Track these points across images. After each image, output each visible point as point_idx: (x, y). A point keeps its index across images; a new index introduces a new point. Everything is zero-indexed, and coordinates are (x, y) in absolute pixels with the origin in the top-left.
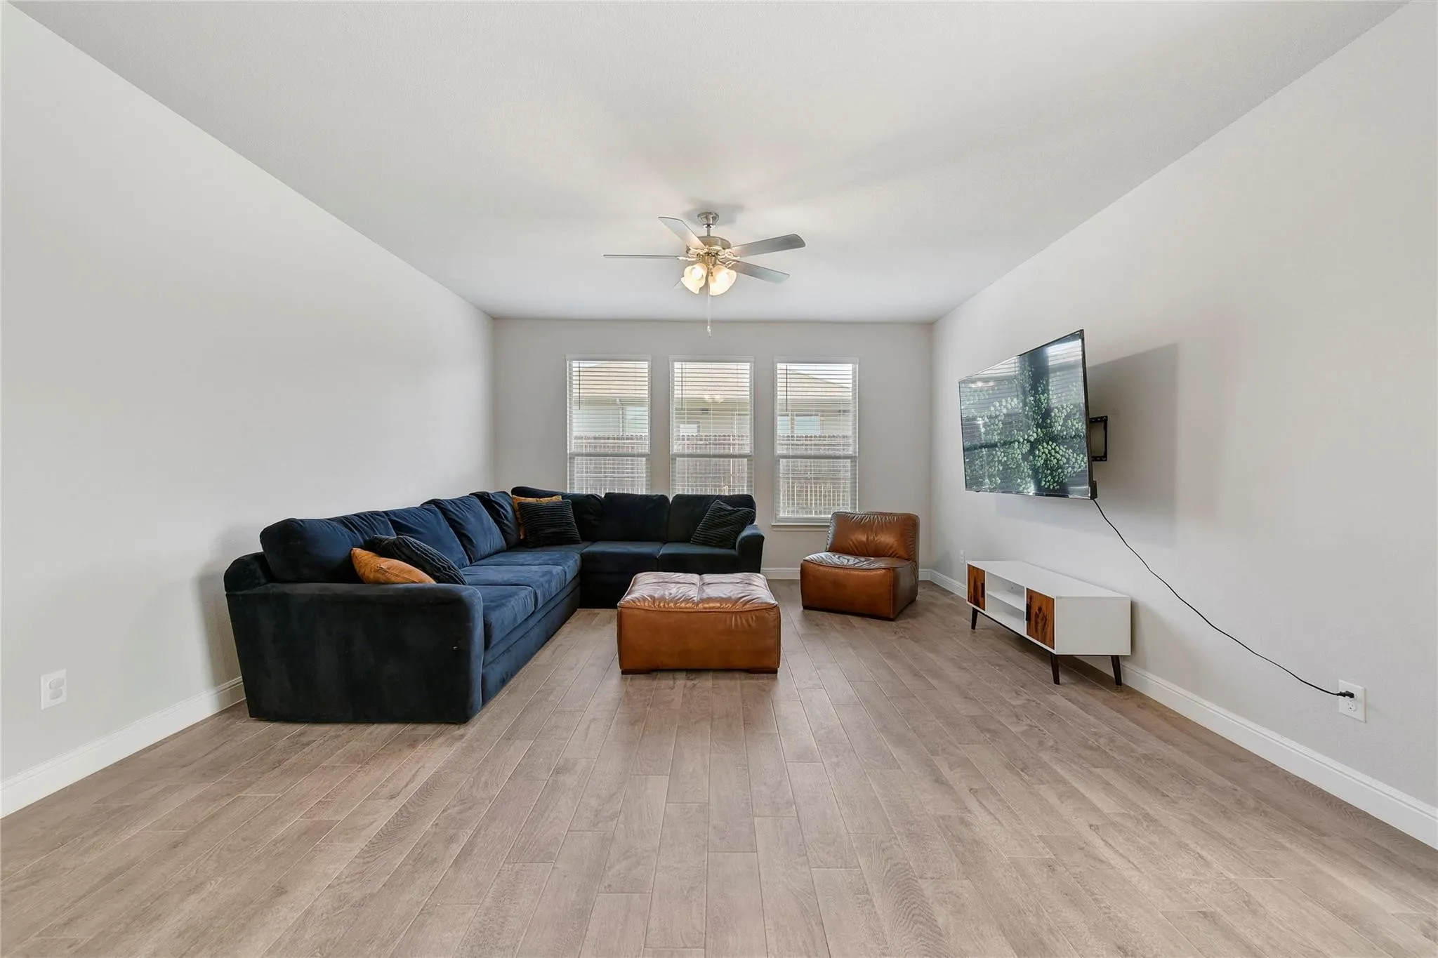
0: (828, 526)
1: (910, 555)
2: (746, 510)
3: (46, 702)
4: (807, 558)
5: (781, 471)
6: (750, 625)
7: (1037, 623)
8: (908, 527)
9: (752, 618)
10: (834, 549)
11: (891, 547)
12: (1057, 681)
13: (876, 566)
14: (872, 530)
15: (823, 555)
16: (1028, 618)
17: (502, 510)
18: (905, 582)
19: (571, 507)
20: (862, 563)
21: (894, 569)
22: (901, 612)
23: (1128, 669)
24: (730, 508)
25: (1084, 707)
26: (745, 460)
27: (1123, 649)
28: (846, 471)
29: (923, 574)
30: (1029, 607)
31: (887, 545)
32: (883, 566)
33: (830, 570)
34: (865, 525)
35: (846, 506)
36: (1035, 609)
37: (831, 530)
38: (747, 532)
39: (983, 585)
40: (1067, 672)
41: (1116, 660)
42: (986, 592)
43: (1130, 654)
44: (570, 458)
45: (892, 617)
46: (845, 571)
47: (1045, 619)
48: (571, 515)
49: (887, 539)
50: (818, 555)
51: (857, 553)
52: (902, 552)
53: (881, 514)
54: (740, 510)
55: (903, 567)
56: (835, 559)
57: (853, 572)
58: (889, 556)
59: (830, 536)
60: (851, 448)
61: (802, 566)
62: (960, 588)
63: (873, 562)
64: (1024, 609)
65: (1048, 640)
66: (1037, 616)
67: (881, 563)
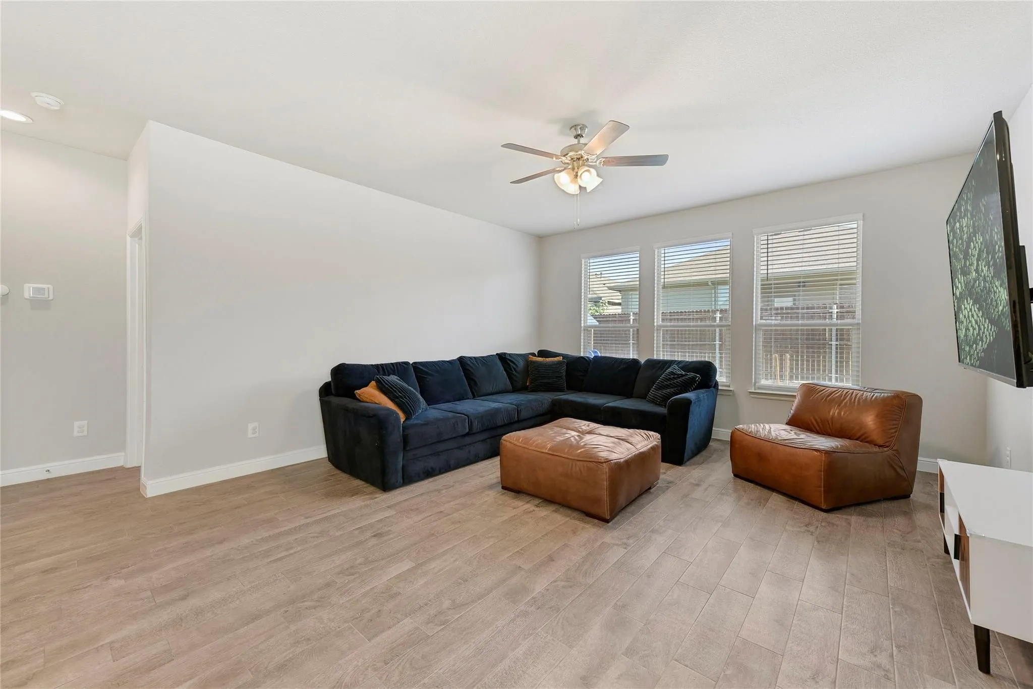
2: (709, 373)
3: (250, 435)
10: (795, 422)
16: (958, 556)
17: (512, 365)
22: (854, 505)
24: (681, 373)
30: (957, 540)
31: (857, 425)
33: (757, 441)
37: (797, 401)
39: (943, 496)
42: (945, 506)
45: (824, 507)
51: (818, 429)
52: (875, 436)
54: (687, 375)
55: (864, 453)
57: (779, 447)
59: (794, 408)
61: (732, 434)
66: (963, 555)
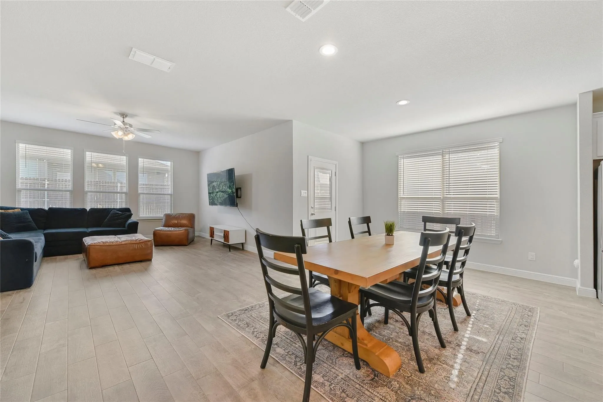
0: (162, 219)
1: (192, 226)
2: (128, 213)
4: (156, 229)
5: (141, 199)
6: (142, 246)
7: (226, 238)
8: (191, 218)
9: (143, 245)
10: (165, 226)
11: (186, 224)
12: (230, 251)
13: (181, 229)
14: (179, 219)
15: (162, 228)
16: (224, 237)
18: (191, 236)
19: (28, 214)
20: (177, 229)
21: (187, 230)
22: (190, 243)
23: (245, 246)
24: (121, 213)
25: (234, 254)
26: (124, 194)
27: (244, 242)
28: (168, 199)
29: (196, 234)
30: (224, 234)
31: (184, 224)
32: (184, 229)
33: (164, 232)
34: (177, 217)
35: (168, 212)
36: (225, 235)
37: (164, 220)
38: (130, 221)
39: (214, 232)
40: (232, 249)
41: (242, 244)
42: (214, 233)
43: (245, 242)
44: (18, 191)
45: (187, 244)
46: (171, 232)
47: (227, 236)
48: (30, 217)
49: (184, 222)
50: (160, 228)
51: (174, 226)
52: (190, 225)
53: (182, 214)
54: (126, 213)
55: (191, 230)
56: (167, 229)
57: (173, 232)
58: (186, 227)
59: (163, 222)
60: (169, 191)
61: (154, 232)
62: (207, 236)
63: (180, 229)
64: (223, 235)
65: (228, 241)
66: (226, 236)
67: (183, 229)
